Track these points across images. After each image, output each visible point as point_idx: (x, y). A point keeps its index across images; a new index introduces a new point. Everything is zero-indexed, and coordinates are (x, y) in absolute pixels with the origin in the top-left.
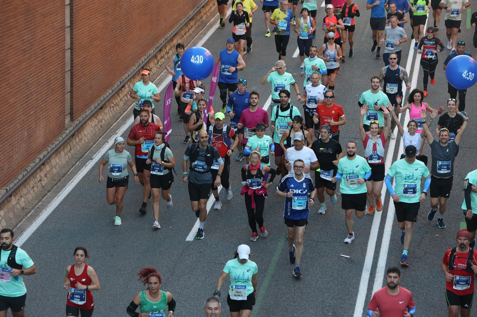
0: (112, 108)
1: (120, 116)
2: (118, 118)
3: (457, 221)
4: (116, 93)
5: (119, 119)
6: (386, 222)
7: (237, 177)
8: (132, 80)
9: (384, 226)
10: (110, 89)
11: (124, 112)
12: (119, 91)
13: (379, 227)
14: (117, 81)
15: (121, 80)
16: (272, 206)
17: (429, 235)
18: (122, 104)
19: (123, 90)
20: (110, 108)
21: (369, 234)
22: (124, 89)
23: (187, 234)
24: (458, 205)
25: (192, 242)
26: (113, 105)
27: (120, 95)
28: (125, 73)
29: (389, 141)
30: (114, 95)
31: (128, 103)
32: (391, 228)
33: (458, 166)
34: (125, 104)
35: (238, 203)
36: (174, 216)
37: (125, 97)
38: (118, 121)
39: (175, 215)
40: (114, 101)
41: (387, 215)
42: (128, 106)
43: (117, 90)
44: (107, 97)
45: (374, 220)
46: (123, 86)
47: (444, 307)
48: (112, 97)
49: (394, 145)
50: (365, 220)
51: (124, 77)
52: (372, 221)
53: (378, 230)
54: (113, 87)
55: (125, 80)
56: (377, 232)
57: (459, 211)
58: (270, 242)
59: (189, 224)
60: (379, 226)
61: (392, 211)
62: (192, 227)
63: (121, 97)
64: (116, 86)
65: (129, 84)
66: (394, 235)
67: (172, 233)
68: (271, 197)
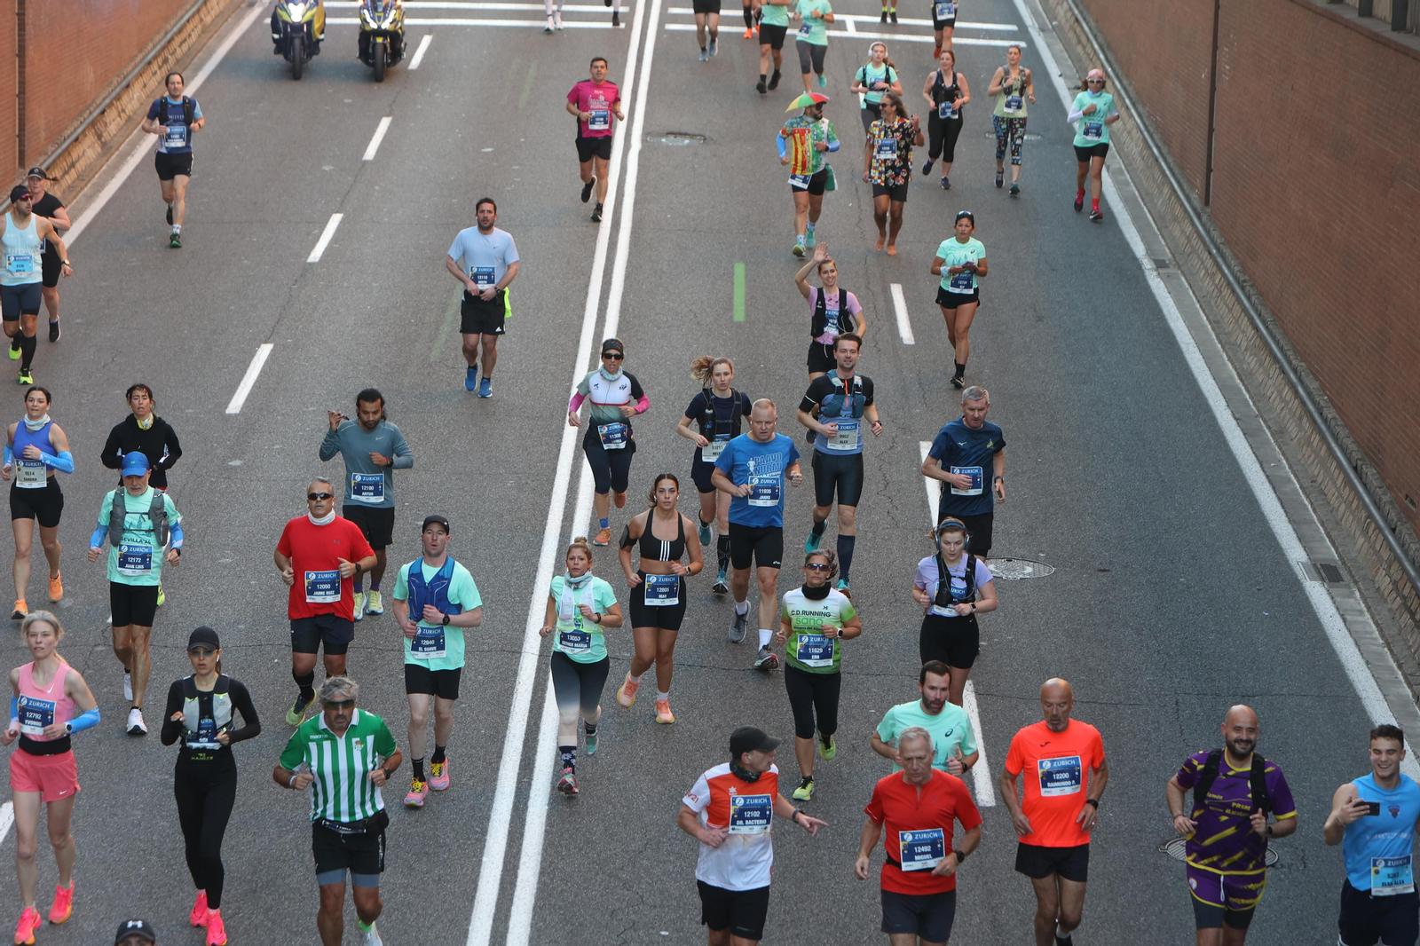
6: (515, 900)
9: (509, 910)
13: (495, 915)
16: (172, 862)
17: (641, 933)
29: (517, 655)
32: (531, 915)
33: (720, 726)
41: (516, 877)
45: (478, 894)
49: (535, 668)
50: (453, 894)
52: (474, 897)
53: (491, 922)
56: (489, 928)
60: (493, 911)
61: (533, 865)
66: (539, 936)
68: (168, 836)
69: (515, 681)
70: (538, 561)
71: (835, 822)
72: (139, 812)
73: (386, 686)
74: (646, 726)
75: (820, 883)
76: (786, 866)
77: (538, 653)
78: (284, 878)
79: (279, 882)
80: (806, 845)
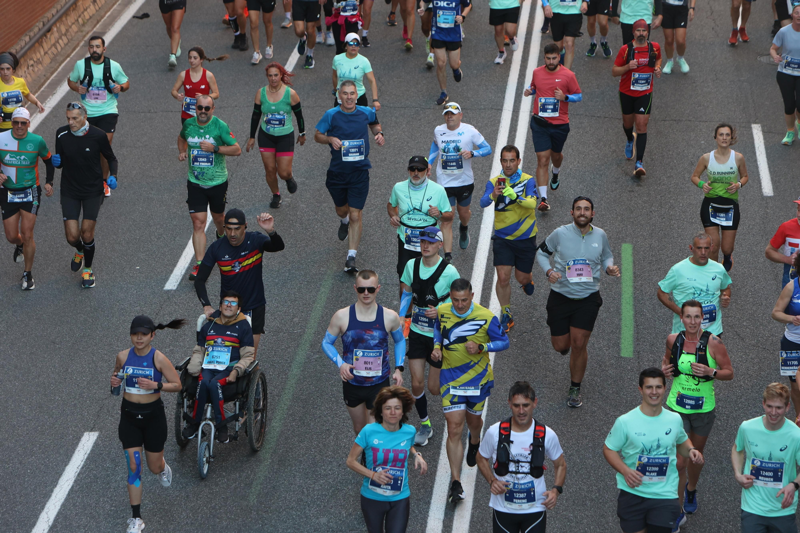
0: (31, 68)
1: (45, 82)
2: (43, 85)
3: (616, 242)
4: (37, 41)
5: (44, 87)
7: (247, 180)
8: (64, 19)
10: (26, 35)
11: (52, 73)
12: (41, 37)
13: (488, 257)
14: (37, 22)
15: (45, 20)
16: (308, 227)
18: (47, 60)
19: (49, 36)
20: (28, 68)
21: (472, 269)
22: (51, 35)
23: (166, 279)
24: (618, 215)
25: (175, 291)
26: (31, 62)
27: (45, 45)
28: (51, 7)
29: (500, 111)
30: (33, 45)
31: (57, 58)
33: (615, 151)
34: (52, 60)
35: (251, 224)
36: (143, 249)
37: (53, 48)
38: (42, 89)
39: (144, 247)
40: (34, 55)
42: (57, 65)
43: (38, 36)
44: (22, 49)
46: (49, 30)
47: (598, 387)
48: (29, 49)
51: (49, 15)
52: (476, 247)
53: (486, 261)
54: (31, 31)
55: (51, 19)
56: (485, 264)
57: (619, 225)
58: (307, 288)
59: (168, 261)
60: (487, 255)
62: (175, 265)
63: (46, 49)
64: (36, 30)
65: (58, 25)
67: (139, 277)
69: (499, 126)
70: (512, 58)
71: (681, 205)
72: (288, 199)
73: (427, 129)
74: (573, 151)
75: (672, 239)
76: (653, 230)
77: (512, 110)
78: (370, 236)
79: (368, 238)
80: (664, 218)
